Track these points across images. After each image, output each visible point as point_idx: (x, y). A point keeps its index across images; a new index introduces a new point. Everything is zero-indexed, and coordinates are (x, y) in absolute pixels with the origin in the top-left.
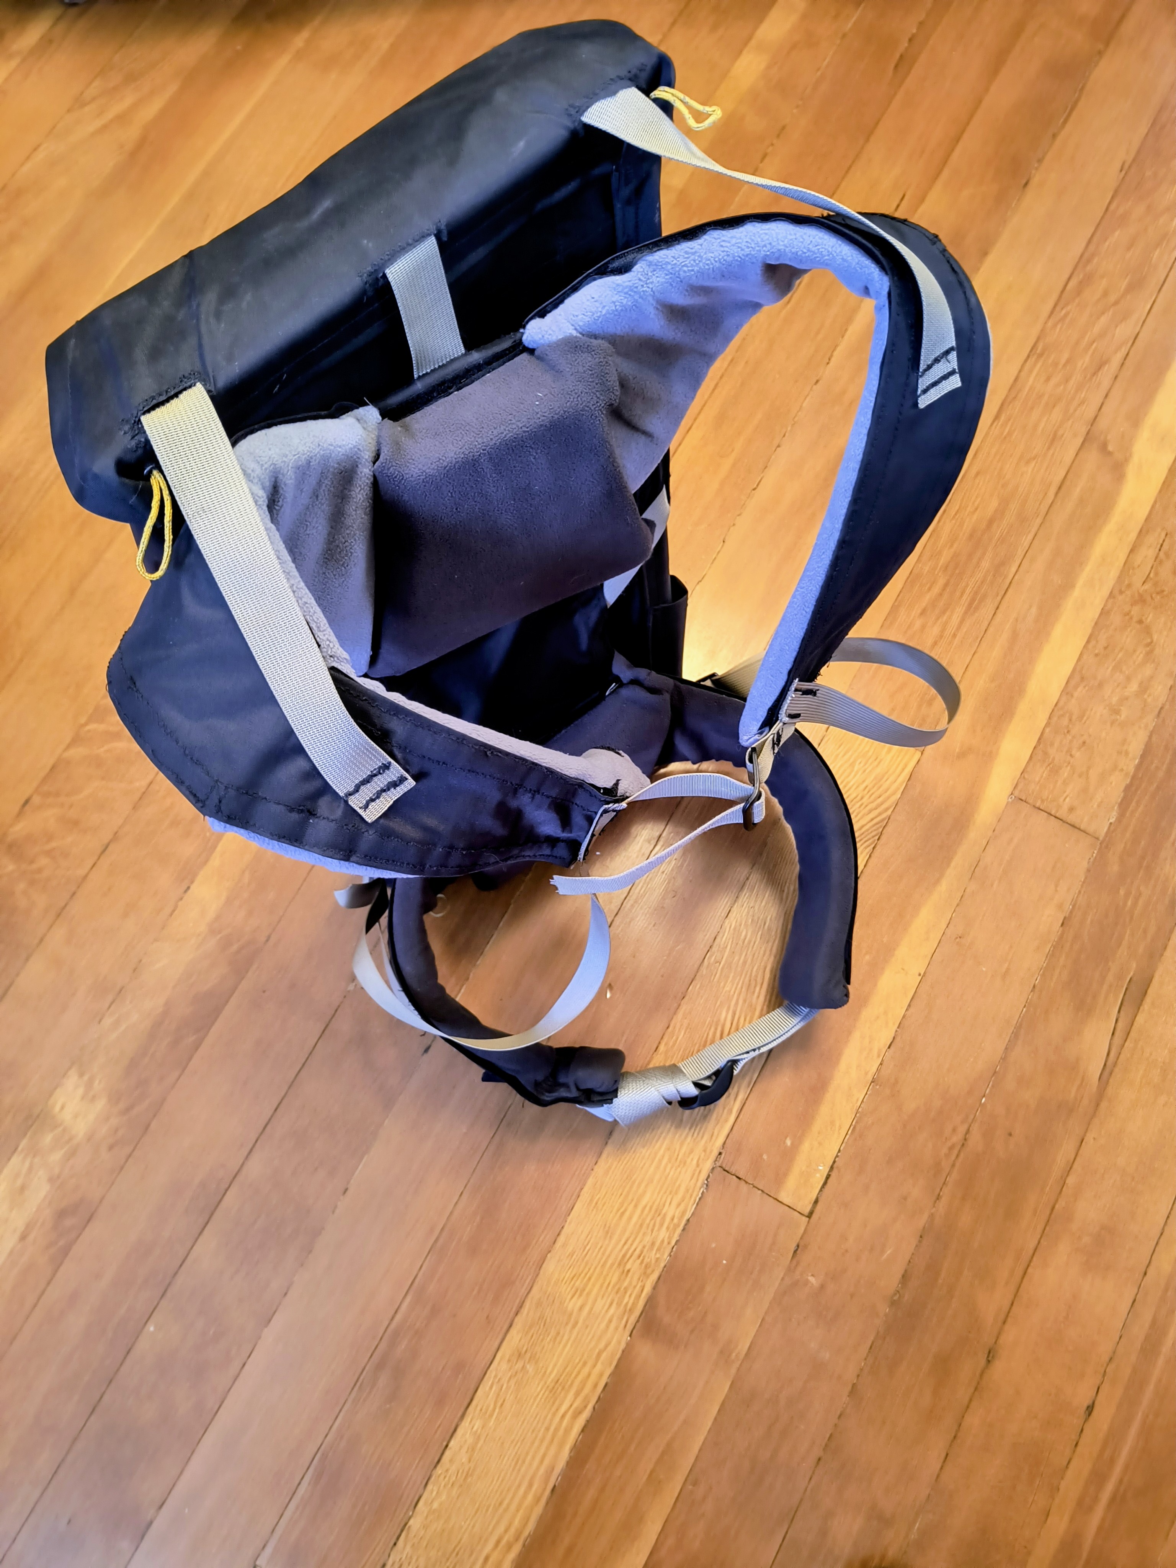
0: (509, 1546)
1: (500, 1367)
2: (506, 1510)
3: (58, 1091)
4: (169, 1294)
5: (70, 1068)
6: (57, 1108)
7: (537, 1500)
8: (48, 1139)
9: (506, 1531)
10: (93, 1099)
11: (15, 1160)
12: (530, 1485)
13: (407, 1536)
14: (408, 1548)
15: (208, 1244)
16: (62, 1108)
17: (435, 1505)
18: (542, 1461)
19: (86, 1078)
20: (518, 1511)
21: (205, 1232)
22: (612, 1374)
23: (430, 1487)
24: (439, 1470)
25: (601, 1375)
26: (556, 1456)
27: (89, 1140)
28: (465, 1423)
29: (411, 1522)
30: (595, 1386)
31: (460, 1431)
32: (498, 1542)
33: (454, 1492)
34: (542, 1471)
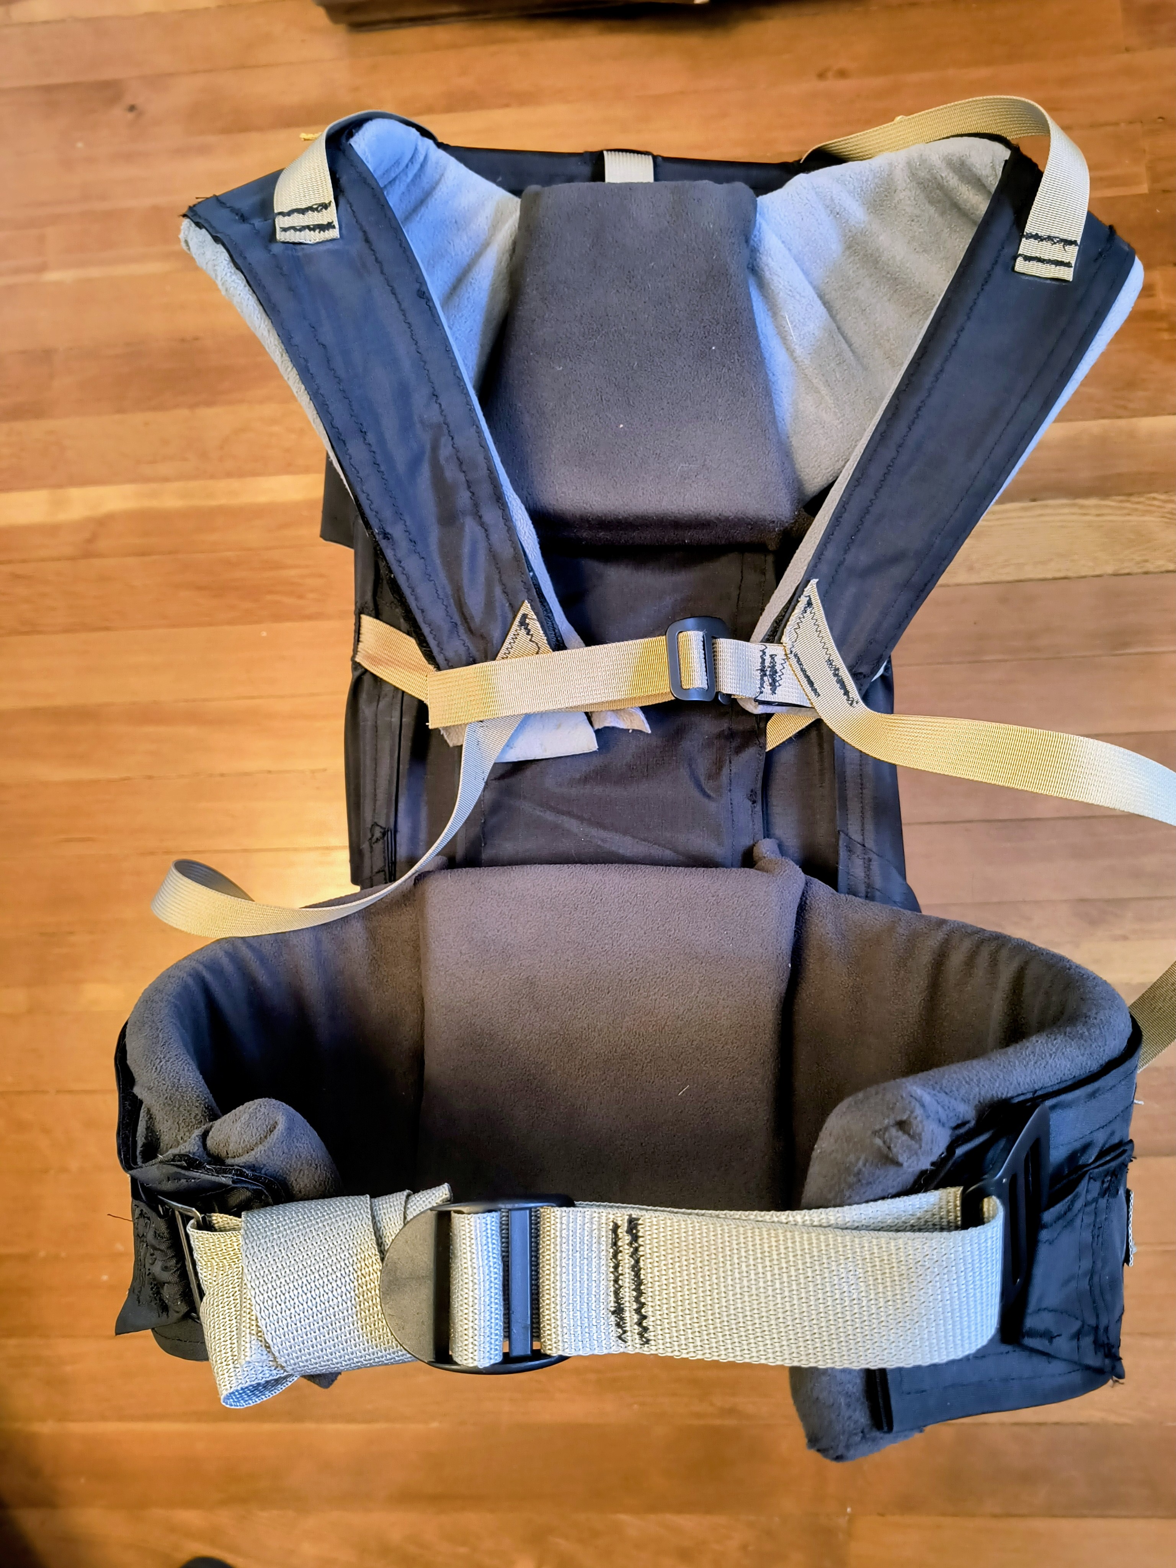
0: (1082, 507)
1: (985, 576)
7: (1046, 506)
9: (1073, 514)
18: (1021, 517)
20: (1060, 514)
32: (1085, 514)
34: (1028, 514)
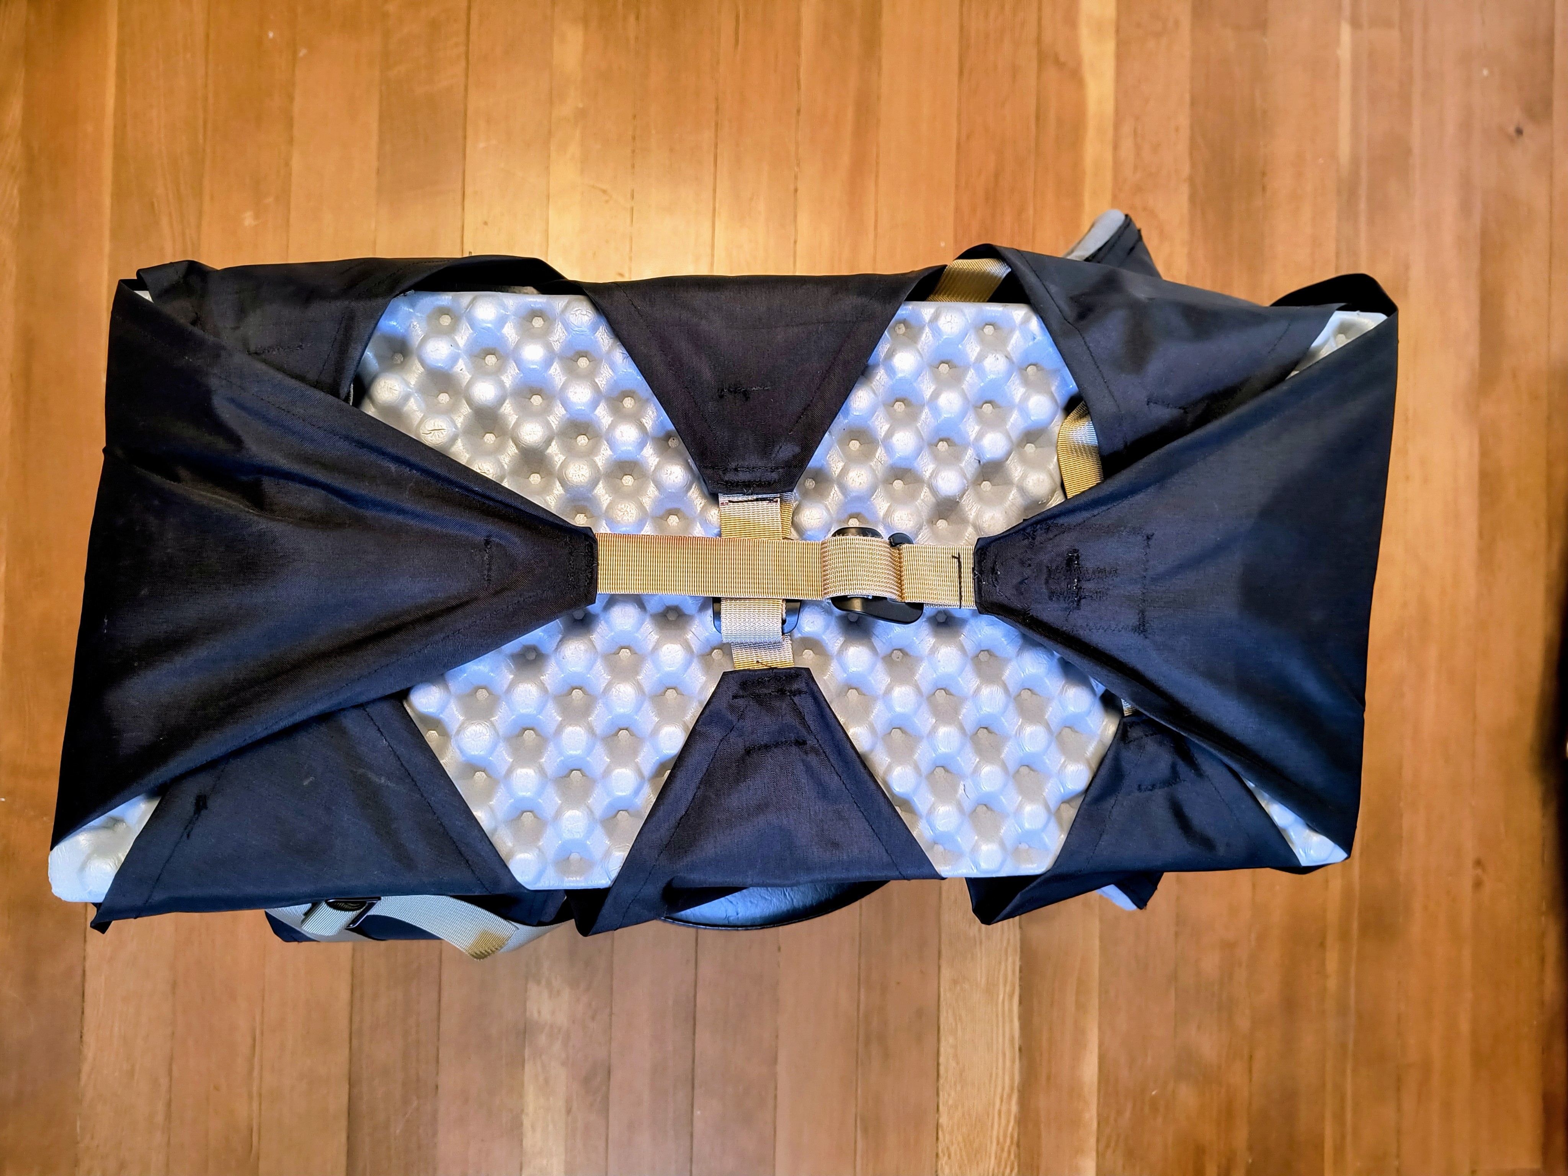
2: (997, 1078)
3: (528, 1003)
4: (696, 1085)
5: (526, 984)
6: (536, 1015)
8: (542, 1040)
10: (559, 993)
11: (528, 1067)
12: (1004, 1054)
13: (942, 1130)
14: (947, 1136)
15: (704, 1037)
16: (539, 1012)
17: (951, 1102)
19: (543, 982)
21: (697, 1030)
22: (1021, 958)
23: (941, 1094)
24: (941, 1081)
25: (1014, 963)
26: (1012, 1029)
27: (574, 1022)
28: (943, 1044)
29: (941, 1121)
30: (1014, 972)
31: (942, 1050)
33: (959, 1088)
